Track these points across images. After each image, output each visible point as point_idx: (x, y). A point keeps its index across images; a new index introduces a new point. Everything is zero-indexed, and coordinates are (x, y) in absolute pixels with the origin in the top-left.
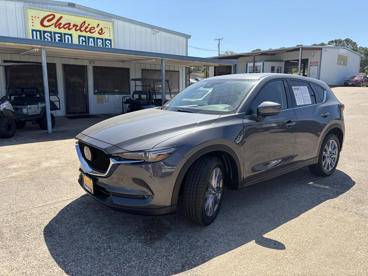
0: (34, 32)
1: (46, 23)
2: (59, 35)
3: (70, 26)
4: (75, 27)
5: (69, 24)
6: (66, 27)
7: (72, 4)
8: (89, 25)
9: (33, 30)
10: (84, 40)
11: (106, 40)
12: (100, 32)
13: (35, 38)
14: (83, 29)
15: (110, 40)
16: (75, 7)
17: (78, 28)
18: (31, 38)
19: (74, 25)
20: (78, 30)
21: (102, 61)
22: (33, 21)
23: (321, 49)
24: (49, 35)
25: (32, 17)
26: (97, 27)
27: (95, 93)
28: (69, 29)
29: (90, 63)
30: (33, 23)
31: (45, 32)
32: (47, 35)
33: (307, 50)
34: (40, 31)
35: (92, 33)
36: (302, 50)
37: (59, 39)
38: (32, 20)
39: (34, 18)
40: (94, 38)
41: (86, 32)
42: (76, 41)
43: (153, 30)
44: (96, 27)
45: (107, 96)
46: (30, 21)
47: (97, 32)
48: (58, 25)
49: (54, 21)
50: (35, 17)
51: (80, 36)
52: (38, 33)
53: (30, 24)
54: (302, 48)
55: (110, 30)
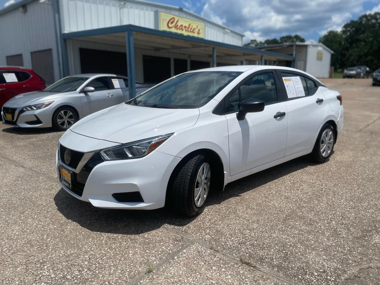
1: (170, 25)
5: (182, 25)
6: (180, 28)
12: (198, 32)
17: (187, 29)
19: (185, 27)
21: (195, 56)
25: (163, 19)
26: (197, 28)
28: (182, 30)
35: (194, 33)
39: (163, 21)
41: (191, 32)
46: (162, 23)
47: (196, 32)
49: (174, 23)
50: (165, 20)
53: (162, 25)
55: (203, 30)
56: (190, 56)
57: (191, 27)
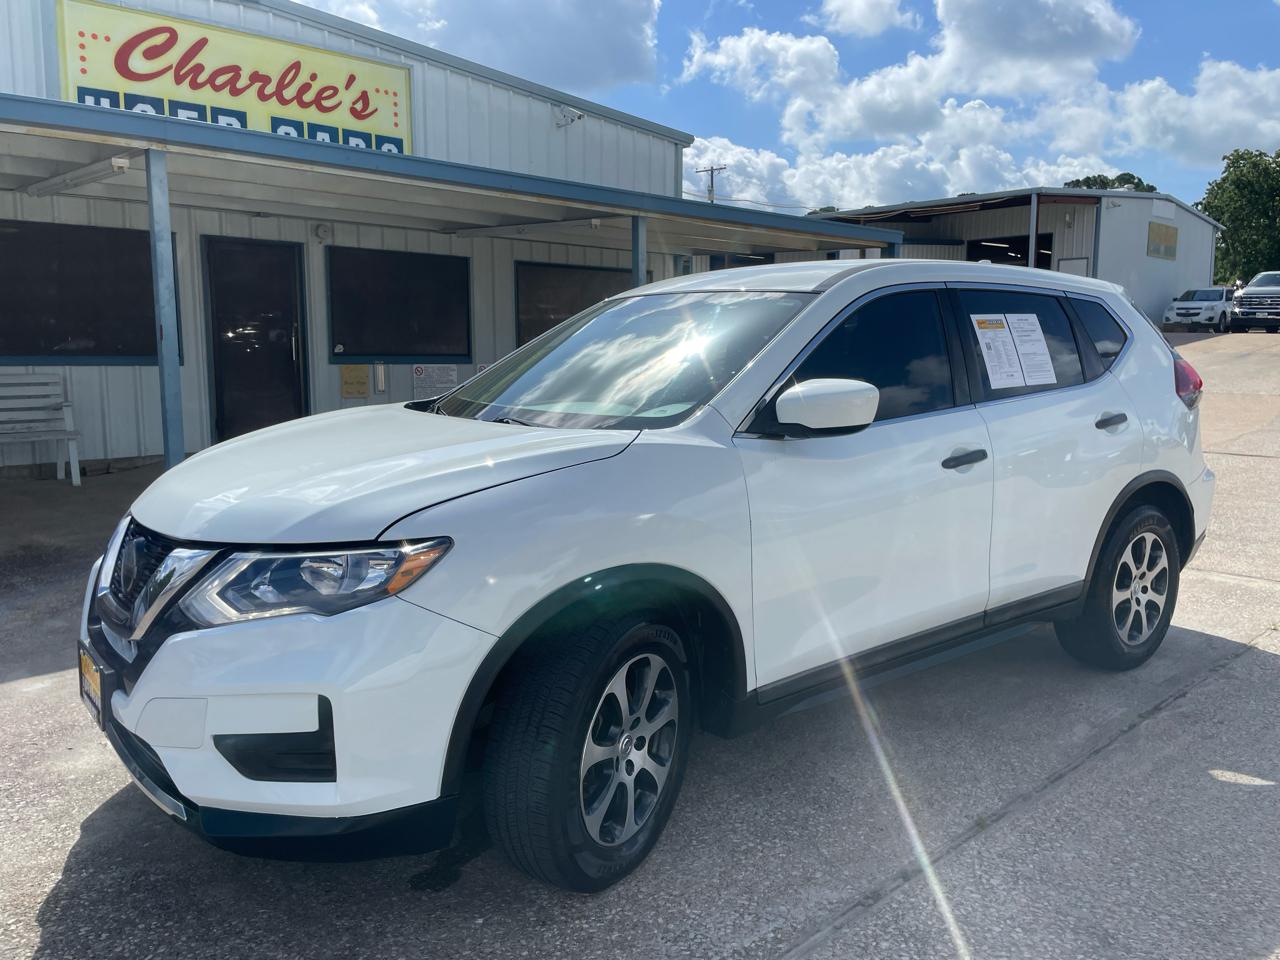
0: (90, 101)
1: (137, 62)
2: (195, 114)
4: (258, 85)
5: (236, 70)
6: (220, 81)
8: (314, 77)
9: (83, 92)
11: (381, 140)
14: (289, 93)
15: (398, 143)
16: (255, 6)
17: (270, 89)
19: (255, 77)
20: (270, 97)
21: (362, 227)
22: (83, 53)
23: (1097, 200)
25: (82, 34)
26: (348, 87)
27: (335, 358)
28: (235, 92)
29: (317, 235)
30: (83, 59)
31: (132, 100)
33: (1055, 202)
34: (113, 97)
35: (325, 109)
36: (1039, 203)
38: (82, 46)
39: (87, 40)
41: (304, 105)
43: (556, 109)
44: (341, 86)
45: (381, 369)
46: (72, 52)
47: (345, 107)
48: (187, 71)
49: (173, 56)
50: (94, 36)
51: (276, 122)
52: (105, 103)
53: (72, 65)
54: (1039, 195)
55: (397, 100)
56: (319, 226)
57: (303, 78)
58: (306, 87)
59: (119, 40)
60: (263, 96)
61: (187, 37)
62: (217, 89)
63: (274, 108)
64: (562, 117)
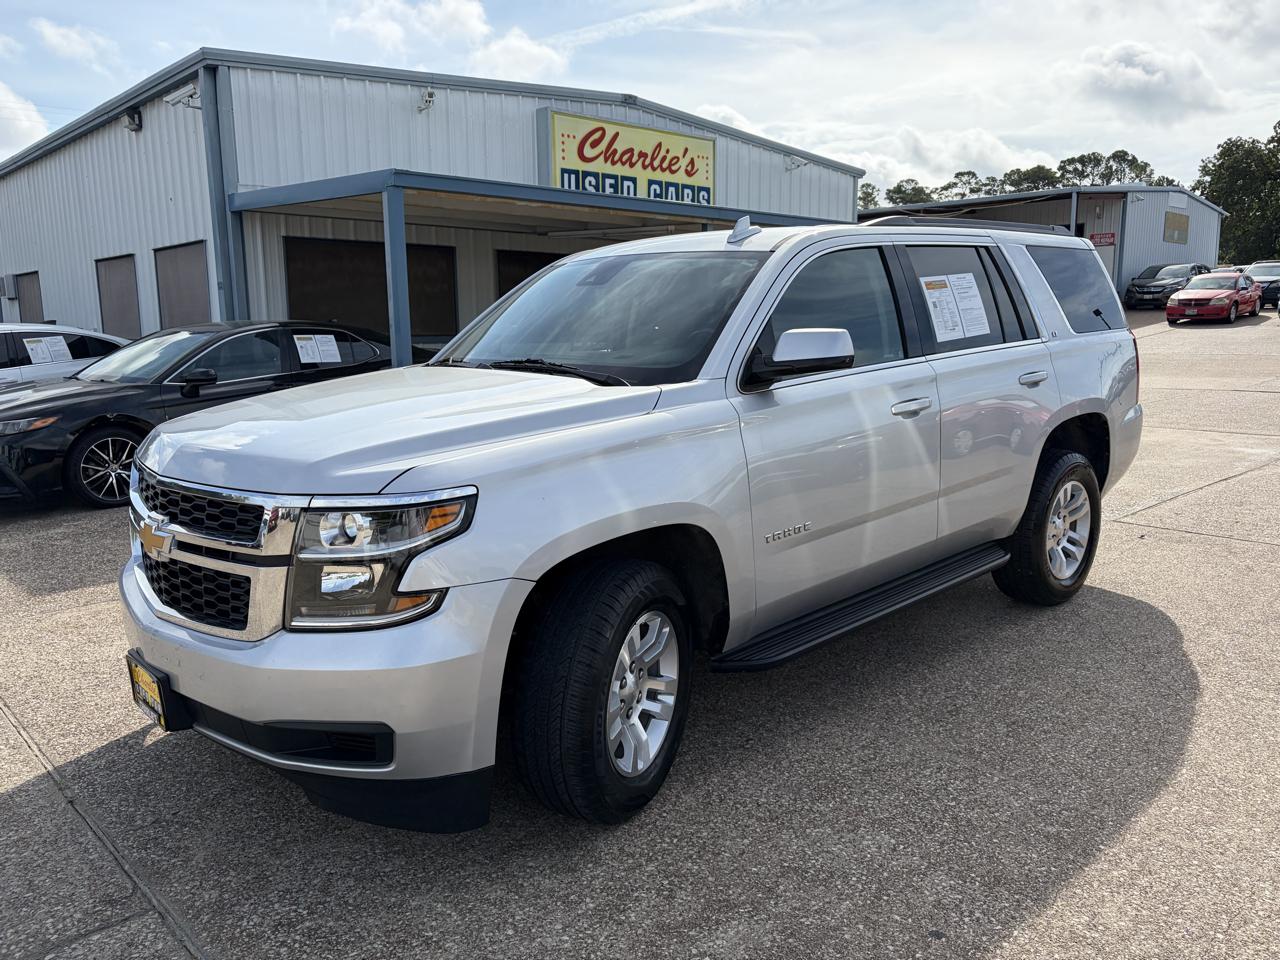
0: (566, 176)
2: (612, 181)
3: (632, 155)
4: (642, 159)
6: (625, 158)
7: (630, 97)
8: (668, 151)
9: (564, 171)
10: (658, 192)
11: (701, 189)
12: (689, 168)
13: (566, 187)
14: (656, 163)
15: (707, 190)
16: (636, 107)
18: (559, 186)
20: (647, 166)
22: (562, 147)
23: (1124, 195)
24: (594, 182)
26: (684, 156)
30: (563, 151)
31: (586, 174)
32: (590, 182)
34: (576, 173)
35: (673, 172)
36: (1078, 199)
37: (612, 190)
38: (563, 143)
39: (565, 139)
40: (676, 185)
42: (642, 193)
43: (788, 159)
44: (681, 156)
47: (682, 170)
48: (609, 155)
49: (603, 146)
50: (568, 136)
51: (651, 182)
52: (573, 177)
54: (1078, 193)
55: (708, 162)
57: (663, 152)
58: (664, 158)
59: (580, 137)
60: (644, 167)
61: (610, 132)
62: (623, 164)
63: (650, 174)
64: (790, 163)
